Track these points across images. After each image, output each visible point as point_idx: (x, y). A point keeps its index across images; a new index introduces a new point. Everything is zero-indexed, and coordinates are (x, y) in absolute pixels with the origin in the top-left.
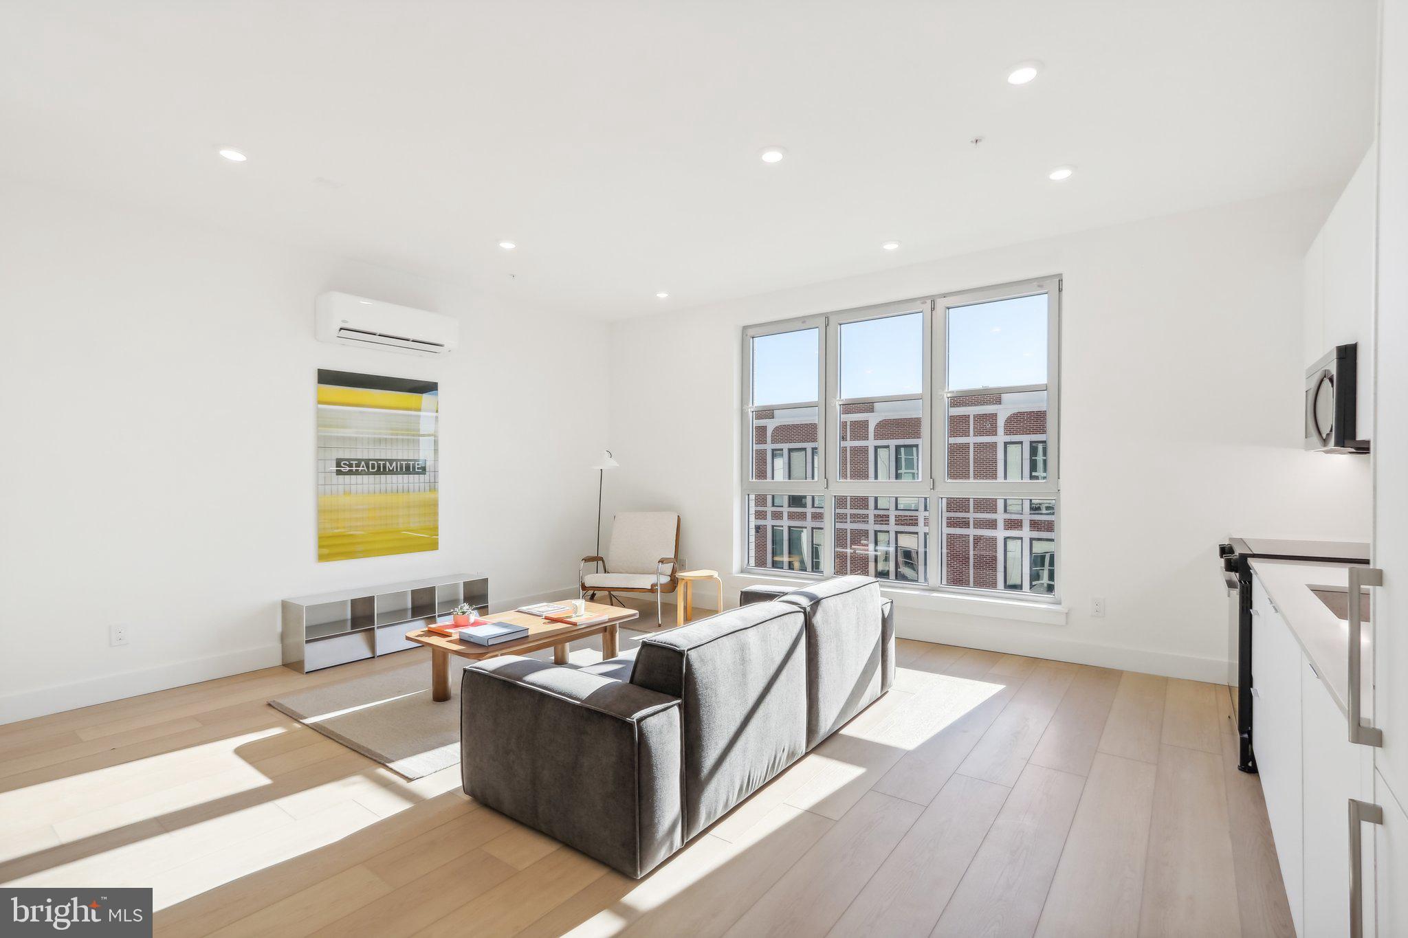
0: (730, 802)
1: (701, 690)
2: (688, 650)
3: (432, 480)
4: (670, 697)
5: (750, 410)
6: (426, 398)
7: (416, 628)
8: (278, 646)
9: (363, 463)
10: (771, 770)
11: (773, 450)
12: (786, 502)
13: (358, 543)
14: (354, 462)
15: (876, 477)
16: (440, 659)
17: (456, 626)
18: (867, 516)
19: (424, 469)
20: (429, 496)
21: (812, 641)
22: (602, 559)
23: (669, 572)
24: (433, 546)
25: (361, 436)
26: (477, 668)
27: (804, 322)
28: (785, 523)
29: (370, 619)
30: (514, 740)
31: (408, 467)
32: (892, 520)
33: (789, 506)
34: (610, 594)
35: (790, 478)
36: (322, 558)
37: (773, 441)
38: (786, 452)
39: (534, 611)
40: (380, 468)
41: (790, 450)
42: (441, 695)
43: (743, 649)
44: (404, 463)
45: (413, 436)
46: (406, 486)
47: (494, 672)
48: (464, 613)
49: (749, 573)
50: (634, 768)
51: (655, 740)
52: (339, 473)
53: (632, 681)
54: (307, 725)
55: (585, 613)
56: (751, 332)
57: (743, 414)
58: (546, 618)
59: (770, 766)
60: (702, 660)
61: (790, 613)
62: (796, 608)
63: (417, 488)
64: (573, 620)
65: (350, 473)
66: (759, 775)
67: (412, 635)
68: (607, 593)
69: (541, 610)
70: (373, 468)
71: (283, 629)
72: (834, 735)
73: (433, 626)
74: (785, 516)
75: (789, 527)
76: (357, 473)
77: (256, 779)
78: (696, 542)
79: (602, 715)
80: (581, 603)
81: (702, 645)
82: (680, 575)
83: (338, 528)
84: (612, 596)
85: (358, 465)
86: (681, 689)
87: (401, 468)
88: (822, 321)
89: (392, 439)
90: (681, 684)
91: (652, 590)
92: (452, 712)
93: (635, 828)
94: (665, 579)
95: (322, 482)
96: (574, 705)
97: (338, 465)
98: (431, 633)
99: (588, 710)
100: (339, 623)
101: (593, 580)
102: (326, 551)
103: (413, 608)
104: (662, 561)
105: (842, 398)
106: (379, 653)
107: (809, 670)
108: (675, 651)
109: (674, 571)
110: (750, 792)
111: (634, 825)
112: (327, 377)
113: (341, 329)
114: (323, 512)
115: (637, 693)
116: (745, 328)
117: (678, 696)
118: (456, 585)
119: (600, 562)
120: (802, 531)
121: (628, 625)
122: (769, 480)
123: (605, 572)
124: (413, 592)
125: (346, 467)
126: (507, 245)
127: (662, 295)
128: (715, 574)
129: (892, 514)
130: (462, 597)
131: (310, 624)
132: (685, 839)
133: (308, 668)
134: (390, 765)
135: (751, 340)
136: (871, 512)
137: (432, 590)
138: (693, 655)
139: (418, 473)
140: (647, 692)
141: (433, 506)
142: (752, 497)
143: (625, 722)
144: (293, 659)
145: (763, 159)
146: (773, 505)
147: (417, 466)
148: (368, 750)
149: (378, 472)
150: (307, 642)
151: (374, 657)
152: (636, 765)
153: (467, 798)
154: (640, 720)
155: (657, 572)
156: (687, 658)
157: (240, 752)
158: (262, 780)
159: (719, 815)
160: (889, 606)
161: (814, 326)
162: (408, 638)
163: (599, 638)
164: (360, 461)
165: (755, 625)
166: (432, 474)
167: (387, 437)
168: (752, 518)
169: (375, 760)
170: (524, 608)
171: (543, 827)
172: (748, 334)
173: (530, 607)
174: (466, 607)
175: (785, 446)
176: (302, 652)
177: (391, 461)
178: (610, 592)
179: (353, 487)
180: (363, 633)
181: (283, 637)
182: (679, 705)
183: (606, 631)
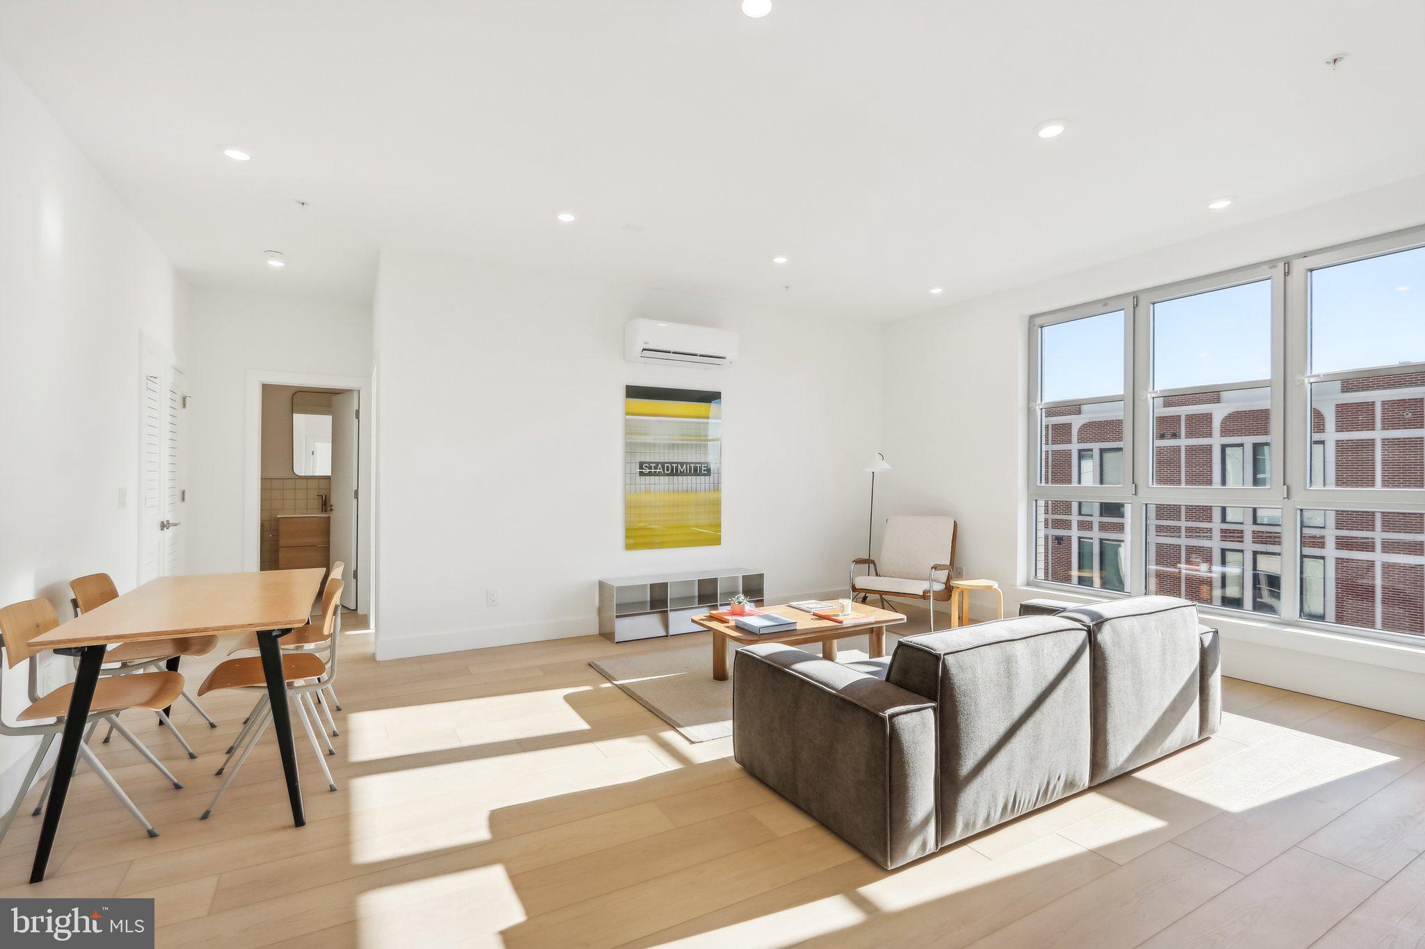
0: (991, 819)
1: (961, 698)
2: (945, 654)
3: (716, 482)
4: (925, 699)
5: (1038, 407)
6: (713, 406)
7: (701, 613)
8: (594, 618)
9: (660, 465)
10: (1043, 797)
11: (1080, 451)
12: (1097, 511)
13: (656, 536)
14: (653, 465)
15: (1224, 482)
16: (720, 641)
17: (733, 614)
18: (1210, 530)
19: (709, 470)
20: (712, 495)
21: (1099, 664)
22: (873, 562)
23: (944, 580)
24: (716, 541)
25: (658, 442)
26: (747, 651)
27: (1105, 305)
28: (1096, 535)
29: (664, 602)
30: (776, 719)
31: (696, 469)
32: (1248, 537)
33: (1101, 515)
34: (882, 598)
35: (1102, 482)
36: (629, 547)
37: (1081, 440)
38: (1096, 454)
39: (804, 607)
40: (673, 470)
41: (1102, 451)
42: (720, 675)
43: (1009, 661)
44: (693, 465)
45: (701, 441)
46: (694, 486)
47: (766, 657)
48: (740, 603)
49: (1037, 586)
50: (885, 760)
51: (907, 738)
52: (641, 474)
53: (888, 679)
54: (616, 685)
55: (852, 613)
56: (1039, 321)
57: (1030, 412)
58: (814, 615)
59: (1042, 791)
60: (961, 667)
61: (1070, 630)
62: (1078, 625)
63: (703, 488)
64: (840, 618)
65: (650, 474)
66: (1028, 799)
67: (696, 618)
68: (878, 596)
69: (810, 606)
70: (668, 470)
71: (600, 603)
72: (1124, 776)
73: (714, 612)
74: (1096, 526)
75: (1101, 540)
76: (655, 474)
77: (579, 724)
78: (975, 550)
79: (856, 707)
80: (847, 603)
81: (961, 651)
82: (954, 583)
83: (640, 522)
84: (883, 599)
85: (656, 468)
86: (937, 693)
87: (690, 470)
88: (1129, 302)
89: (683, 444)
90: (937, 686)
91: (925, 596)
92: (726, 691)
93: (886, 820)
94: (939, 587)
95: (628, 481)
96: (830, 694)
97: (641, 467)
98: (712, 618)
99: (843, 700)
100: (641, 604)
101: (864, 582)
102: (631, 541)
103: (700, 596)
104: (935, 567)
105: (1156, 389)
106: (671, 633)
107: (1094, 693)
108: (930, 653)
109: (949, 578)
110: (1014, 816)
111: (885, 817)
112: (634, 392)
113: (643, 350)
114: (629, 507)
115: (891, 690)
116: (1032, 317)
117: (934, 699)
118: (736, 578)
119: (872, 565)
120: (1120, 546)
121: (895, 628)
122: (1075, 484)
123: (877, 575)
124: (699, 580)
125: (647, 470)
126: (780, 260)
127: (937, 291)
128: (995, 585)
129: (1249, 529)
130: (741, 589)
131: (619, 603)
132: (940, 844)
133: (618, 639)
134: (680, 730)
135: (1040, 329)
136: (1216, 525)
137: (714, 581)
138: (950, 660)
139: (705, 475)
140: (902, 691)
141: (717, 504)
142: (1041, 503)
143: (877, 716)
144: (607, 630)
145: (1039, 135)
146: (1080, 514)
147: (703, 468)
148: (662, 713)
149: (672, 474)
150: (617, 617)
151: (667, 636)
152: (888, 758)
153: (738, 766)
154: (892, 716)
155: (931, 580)
156: (944, 662)
157: (567, 698)
158: (582, 725)
159: (979, 829)
160: (1210, 636)
161: (1119, 308)
162: (693, 621)
163: (865, 639)
164: (657, 463)
165: (1025, 638)
166: (716, 476)
167: (679, 442)
168: (1041, 526)
169: (666, 722)
170: (794, 604)
171: (802, 805)
172: (1035, 325)
173: (800, 603)
174: (742, 597)
175: (1096, 447)
176: (613, 626)
177: (682, 464)
178: (881, 596)
179: (652, 487)
180: (659, 614)
181: (600, 610)
182: (934, 709)
183: (872, 633)
